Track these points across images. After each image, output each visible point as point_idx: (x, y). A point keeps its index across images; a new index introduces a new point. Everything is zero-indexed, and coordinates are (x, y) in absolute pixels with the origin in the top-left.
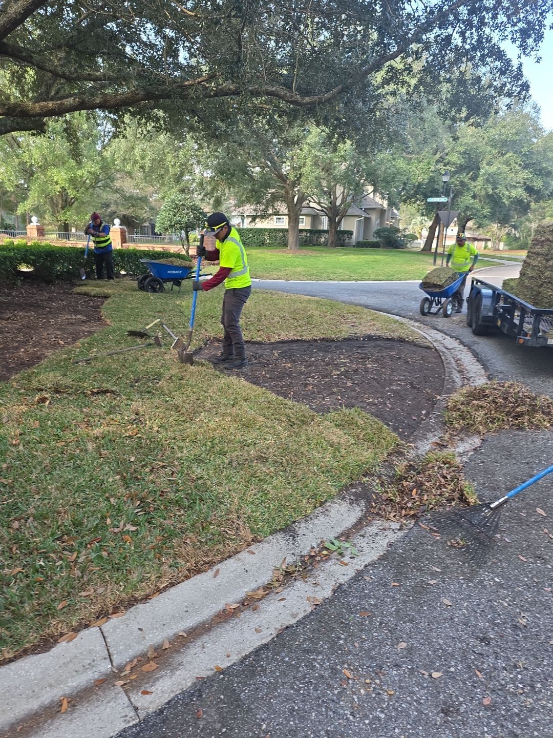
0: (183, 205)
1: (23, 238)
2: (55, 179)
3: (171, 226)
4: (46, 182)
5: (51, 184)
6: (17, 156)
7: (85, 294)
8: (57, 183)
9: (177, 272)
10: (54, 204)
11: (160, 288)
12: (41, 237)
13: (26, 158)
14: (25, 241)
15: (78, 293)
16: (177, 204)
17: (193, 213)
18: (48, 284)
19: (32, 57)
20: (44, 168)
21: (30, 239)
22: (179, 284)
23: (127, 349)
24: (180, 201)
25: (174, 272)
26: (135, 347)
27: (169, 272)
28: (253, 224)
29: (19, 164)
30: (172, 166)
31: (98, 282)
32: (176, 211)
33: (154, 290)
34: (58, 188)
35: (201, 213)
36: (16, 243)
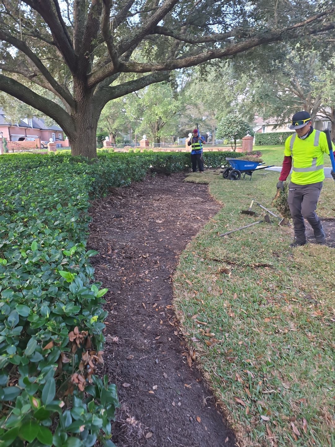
0: (234, 121)
1: (138, 148)
2: (156, 113)
3: (226, 135)
4: (151, 114)
5: (154, 116)
6: (137, 101)
7: (192, 182)
8: (157, 115)
9: (251, 166)
10: (152, 127)
11: (238, 177)
12: (148, 147)
13: (141, 101)
14: (139, 149)
15: (188, 182)
16: (230, 121)
17: (241, 126)
18: (168, 176)
19: (172, 32)
20: (150, 107)
21: (142, 148)
22: (250, 174)
23: (250, 225)
24: (232, 119)
25: (249, 166)
26: (254, 224)
27: (245, 166)
28: (275, 130)
29: (138, 106)
30: (228, 96)
31: (195, 173)
32: (229, 125)
33: (235, 179)
34: (157, 118)
35: (245, 125)
36: (135, 151)
